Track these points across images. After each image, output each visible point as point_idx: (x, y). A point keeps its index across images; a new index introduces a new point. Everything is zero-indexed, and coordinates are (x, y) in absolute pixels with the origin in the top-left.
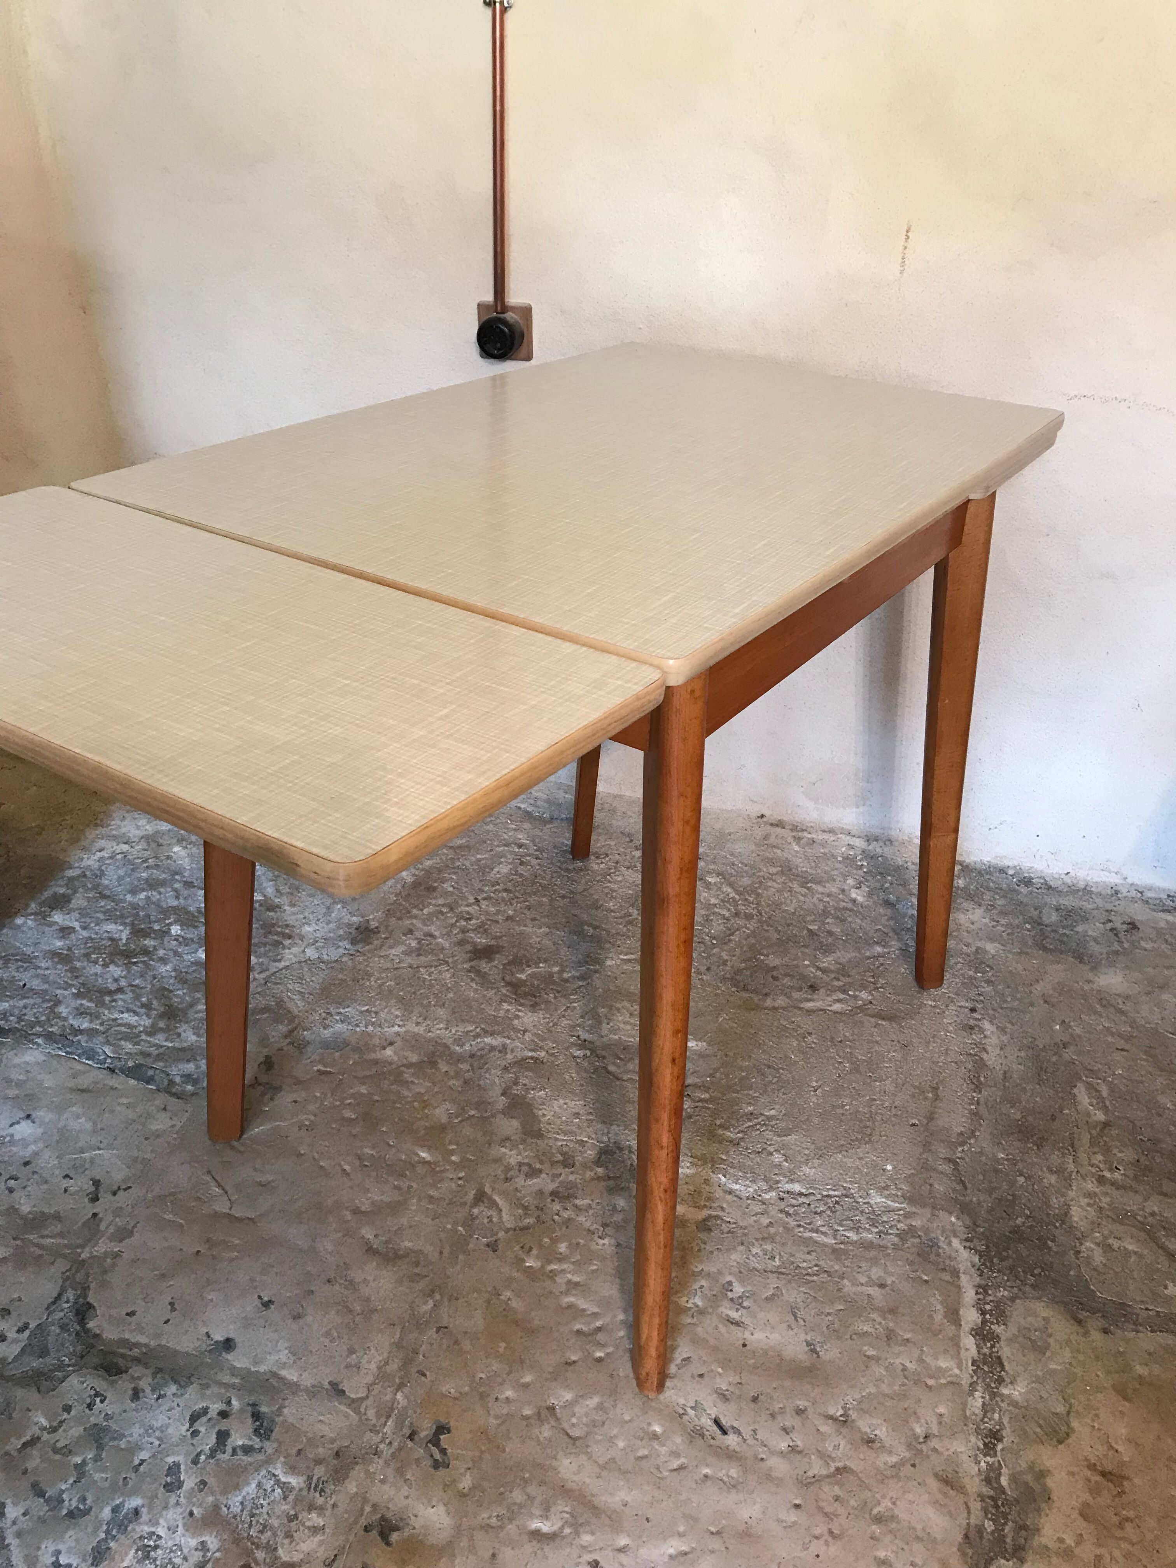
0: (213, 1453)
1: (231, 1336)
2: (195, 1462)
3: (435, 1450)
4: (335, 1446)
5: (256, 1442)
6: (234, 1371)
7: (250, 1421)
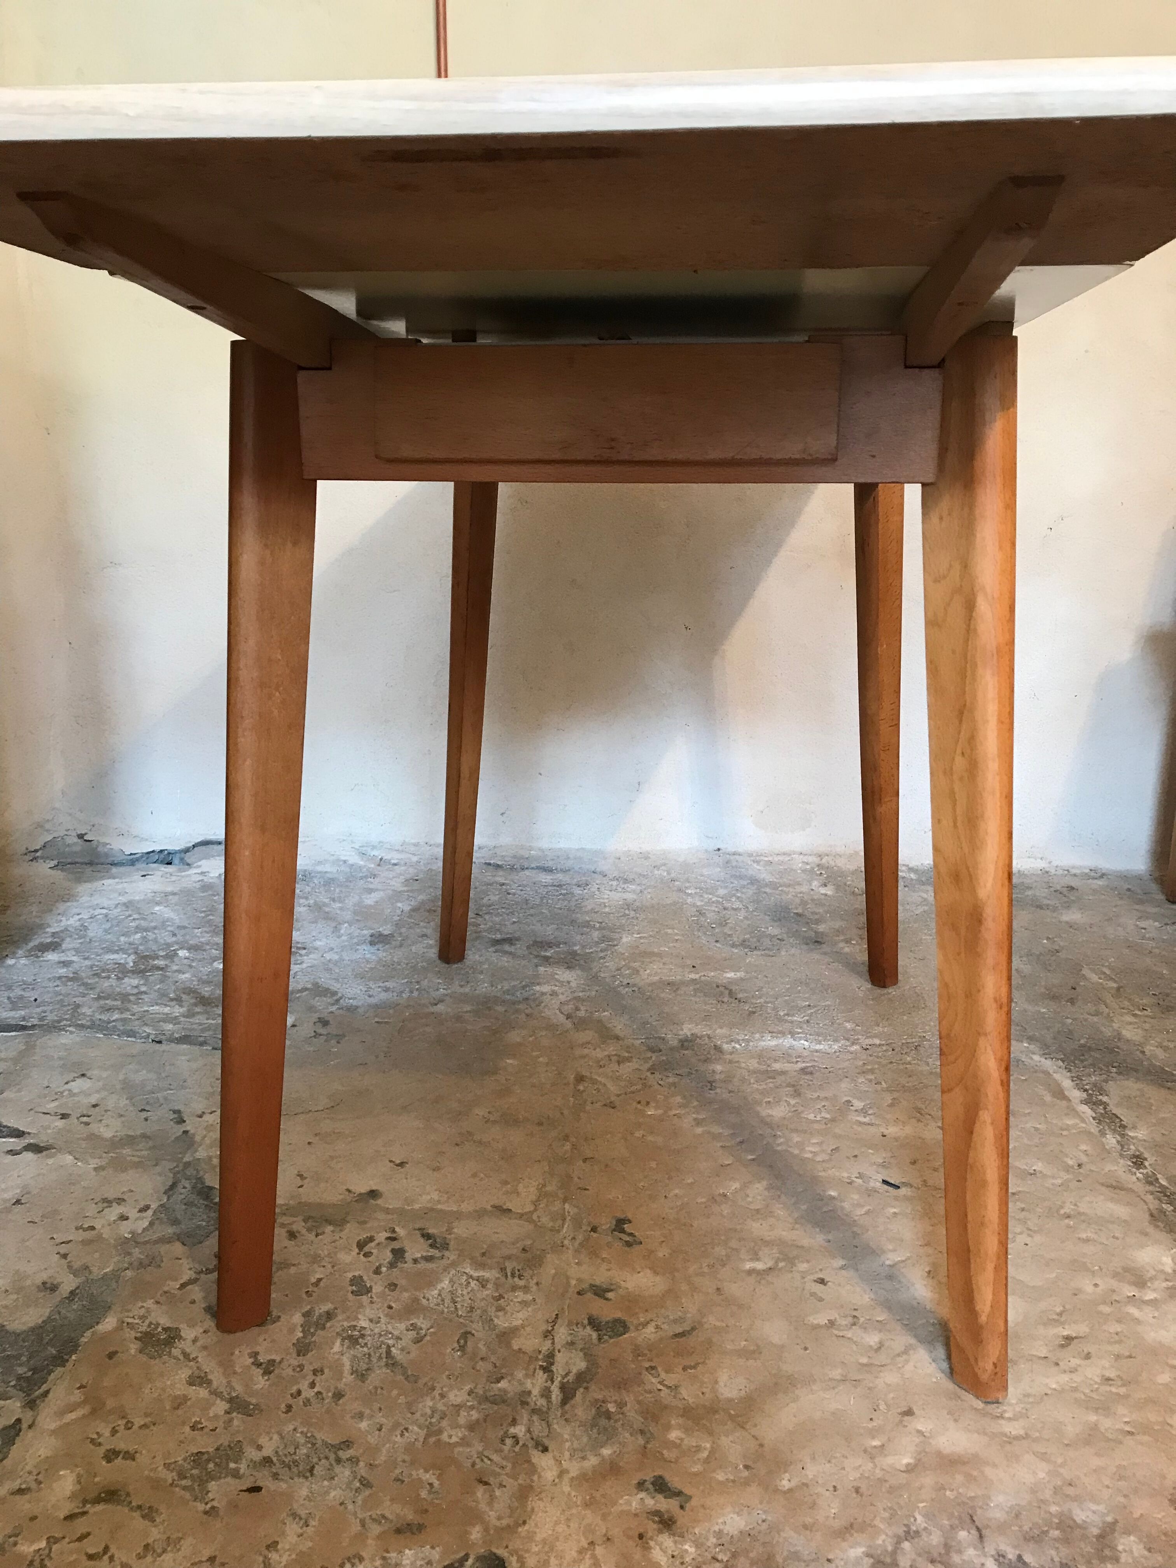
0: (392, 1265)
1: (374, 1188)
2: (377, 1271)
3: (622, 1236)
4: (520, 1245)
5: (433, 1252)
6: (387, 1211)
7: (422, 1240)
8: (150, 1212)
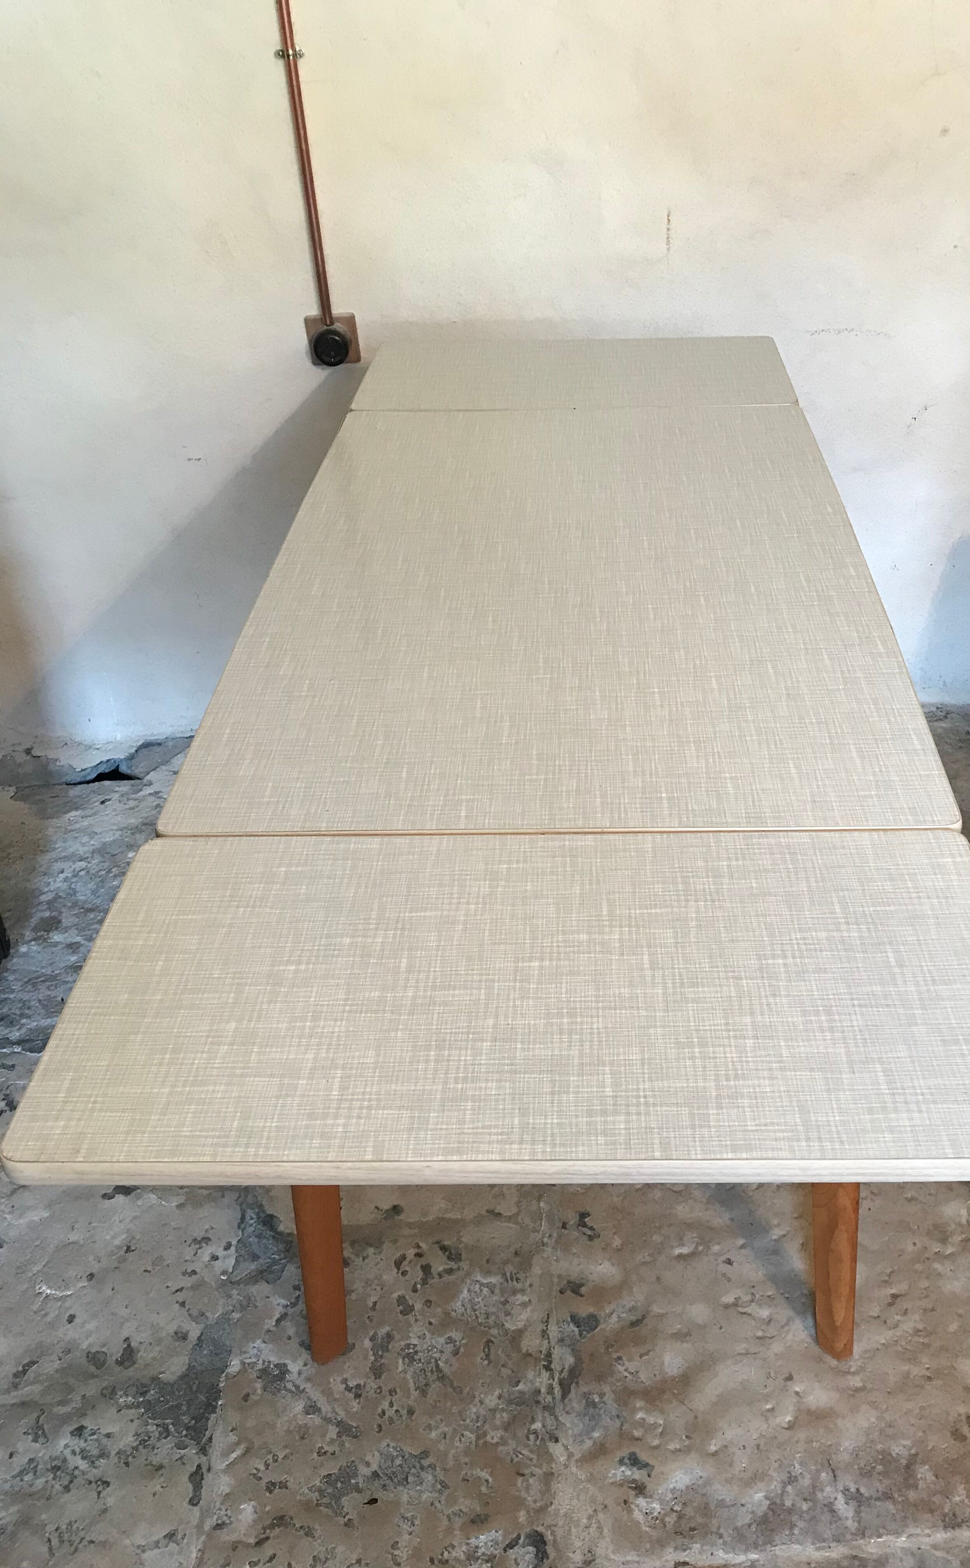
0: (424, 1282)
1: (396, 1203)
2: (415, 1290)
3: (584, 1230)
4: (512, 1249)
5: (452, 1265)
6: (410, 1225)
7: (440, 1253)
8: (233, 1249)
